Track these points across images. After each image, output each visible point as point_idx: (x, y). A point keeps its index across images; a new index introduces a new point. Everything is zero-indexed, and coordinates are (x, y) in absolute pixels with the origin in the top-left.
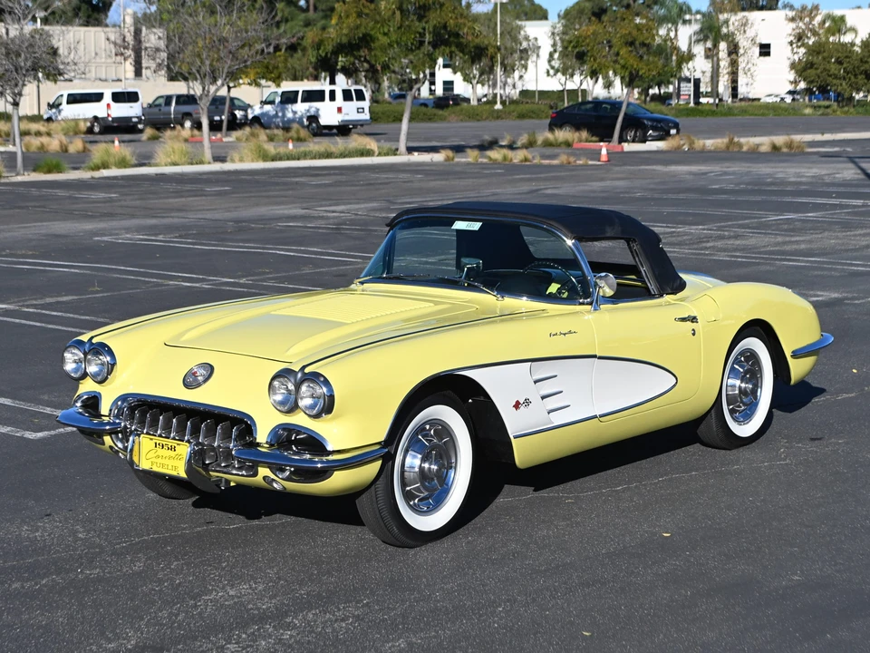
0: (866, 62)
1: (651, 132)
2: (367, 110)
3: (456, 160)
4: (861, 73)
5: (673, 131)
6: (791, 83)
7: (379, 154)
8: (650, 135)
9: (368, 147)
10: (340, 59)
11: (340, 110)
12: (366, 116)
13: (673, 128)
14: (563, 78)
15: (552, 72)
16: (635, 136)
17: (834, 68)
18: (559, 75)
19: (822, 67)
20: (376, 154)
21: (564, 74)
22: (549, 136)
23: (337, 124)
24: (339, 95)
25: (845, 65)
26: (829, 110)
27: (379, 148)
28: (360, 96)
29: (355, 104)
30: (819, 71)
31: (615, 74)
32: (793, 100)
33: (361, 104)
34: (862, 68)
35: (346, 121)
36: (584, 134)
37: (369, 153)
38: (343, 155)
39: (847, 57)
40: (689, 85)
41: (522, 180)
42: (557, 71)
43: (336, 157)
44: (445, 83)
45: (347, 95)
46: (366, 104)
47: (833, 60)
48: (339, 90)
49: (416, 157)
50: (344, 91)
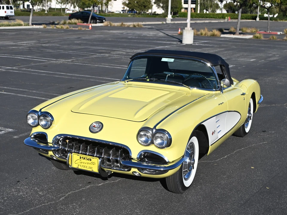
0: (144, 3)
1: (98, 21)
2: (13, 12)
3: (47, 28)
4: (143, 6)
5: (104, 21)
6: (123, 8)
7: (24, 26)
8: (98, 22)
9: (21, 23)
11: (5, 12)
12: (13, 14)
13: (104, 20)
14: (61, 5)
15: (58, 3)
16: (94, 22)
17: (136, 5)
18: (60, 4)
19: (133, 4)
20: (23, 25)
21: (61, 4)
22: (70, 21)
23: (5, 16)
24: (5, 8)
25: (139, 4)
26: (135, 16)
27: (24, 24)
28: (11, 8)
29: (10, 10)
30: (132, 5)
31: (76, 4)
32: (123, 13)
33: (12, 10)
34: (143, 5)
35: (7, 15)
36: (80, 21)
37: (21, 25)
38: (14, 26)
39: (139, 1)
40: (97, 8)
41: (72, 34)
42: (59, 3)
43: (12, 26)
44: (27, 5)
45: (8, 8)
46: (13, 11)
47: (136, 2)
48: (5, 6)
49: (35, 27)
50: (6, 6)
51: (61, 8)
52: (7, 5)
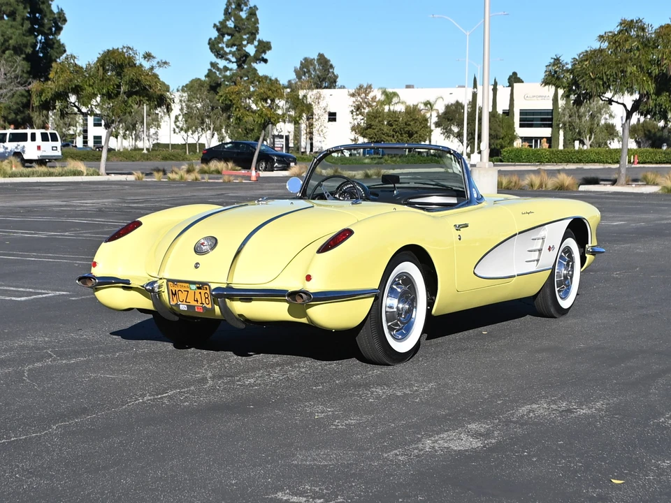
0: (409, 125)
1: (276, 164)
2: (59, 149)
3: (144, 180)
4: (405, 133)
5: (292, 164)
6: (352, 140)
7: (87, 175)
8: (276, 167)
9: (79, 169)
10: (57, 104)
11: (39, 148)
12: (58, 153)
13: (292, 162)
14: (185, 135)
15: (177, 130)
16: (266, 167)
17: (386, 129)
18: (183, 132)
19: (378, 128)
20: (85, 174)
21: (186, 131)
22: (204, 166)
23: (37, 158)
24: (38, 137)
25: (394, 127)
26: (382, 160)
27: (87, 170)
28: (54, 138)
29: (51, 144)
30: (376, 130)
31: (227, 132)
33: (54, 144)
34: (406, 129)
35: (43, 156)
36: (230, 165)
37: (80, 173)
38: (61, 175)
39: (395, 121)
40: (281, 140)
41: (204, 189)
42: (182, 129)
43: (56, 176)
44: (95, 137)
45: (45, 137)
46: (58, 144)
47: (386, 123)
48: (38, 132)
49: (113, 178)
50: (42, 134)
51: (185, 144)
52: (43, 131)
